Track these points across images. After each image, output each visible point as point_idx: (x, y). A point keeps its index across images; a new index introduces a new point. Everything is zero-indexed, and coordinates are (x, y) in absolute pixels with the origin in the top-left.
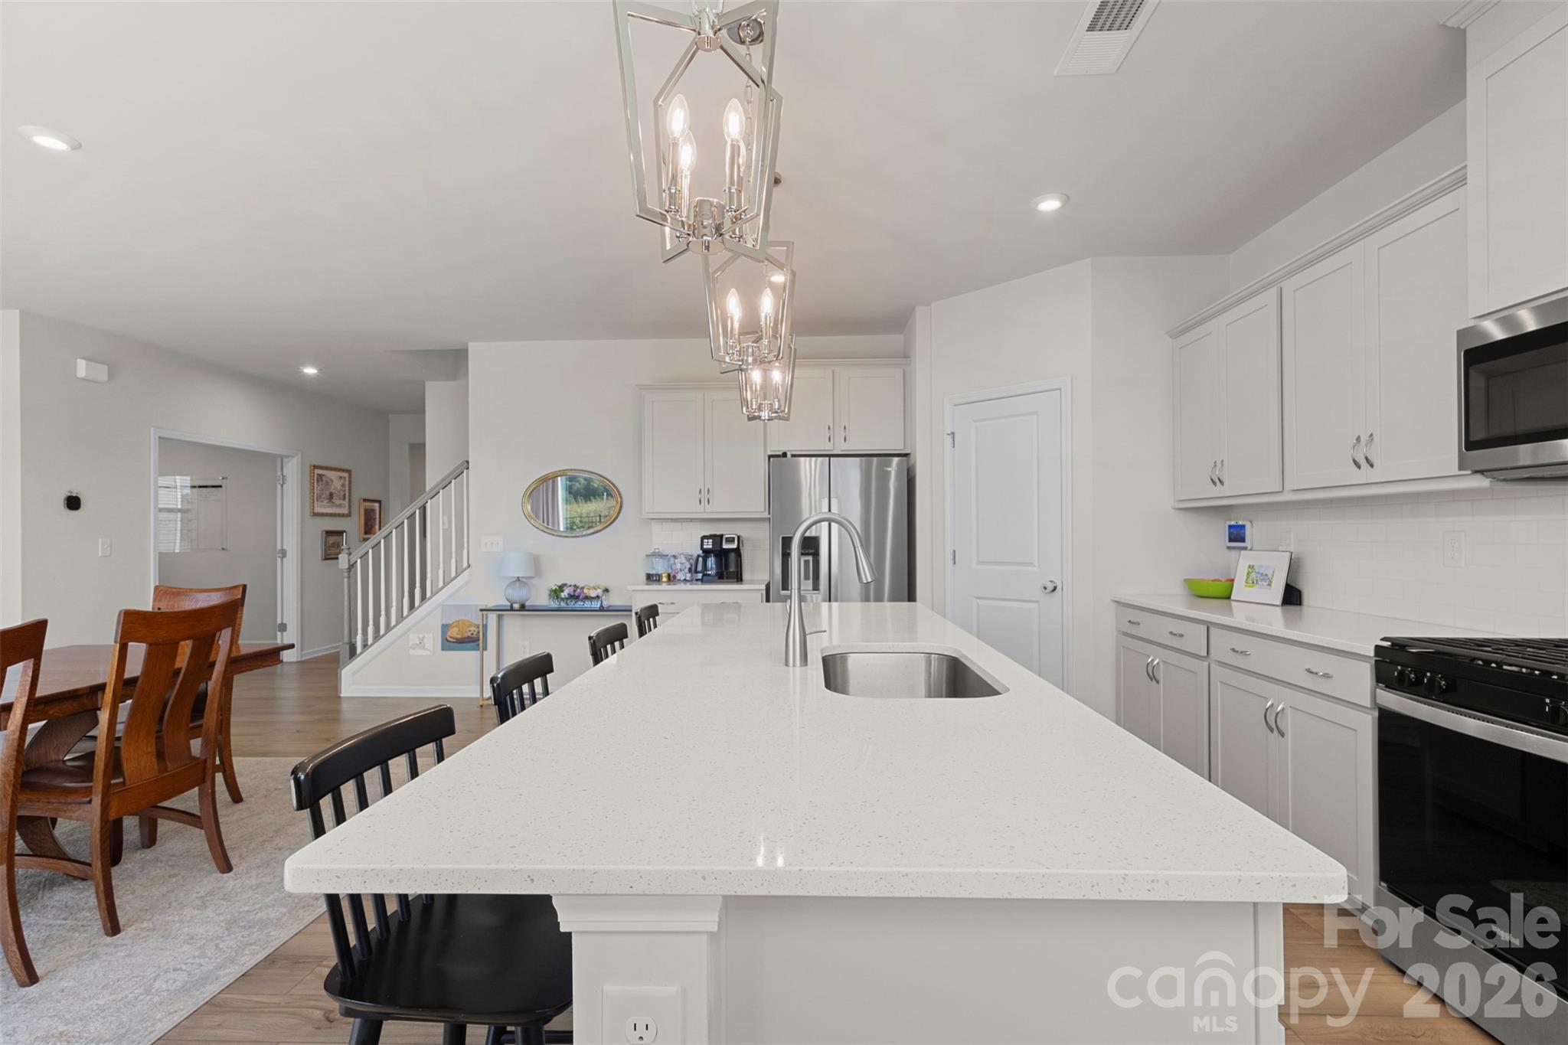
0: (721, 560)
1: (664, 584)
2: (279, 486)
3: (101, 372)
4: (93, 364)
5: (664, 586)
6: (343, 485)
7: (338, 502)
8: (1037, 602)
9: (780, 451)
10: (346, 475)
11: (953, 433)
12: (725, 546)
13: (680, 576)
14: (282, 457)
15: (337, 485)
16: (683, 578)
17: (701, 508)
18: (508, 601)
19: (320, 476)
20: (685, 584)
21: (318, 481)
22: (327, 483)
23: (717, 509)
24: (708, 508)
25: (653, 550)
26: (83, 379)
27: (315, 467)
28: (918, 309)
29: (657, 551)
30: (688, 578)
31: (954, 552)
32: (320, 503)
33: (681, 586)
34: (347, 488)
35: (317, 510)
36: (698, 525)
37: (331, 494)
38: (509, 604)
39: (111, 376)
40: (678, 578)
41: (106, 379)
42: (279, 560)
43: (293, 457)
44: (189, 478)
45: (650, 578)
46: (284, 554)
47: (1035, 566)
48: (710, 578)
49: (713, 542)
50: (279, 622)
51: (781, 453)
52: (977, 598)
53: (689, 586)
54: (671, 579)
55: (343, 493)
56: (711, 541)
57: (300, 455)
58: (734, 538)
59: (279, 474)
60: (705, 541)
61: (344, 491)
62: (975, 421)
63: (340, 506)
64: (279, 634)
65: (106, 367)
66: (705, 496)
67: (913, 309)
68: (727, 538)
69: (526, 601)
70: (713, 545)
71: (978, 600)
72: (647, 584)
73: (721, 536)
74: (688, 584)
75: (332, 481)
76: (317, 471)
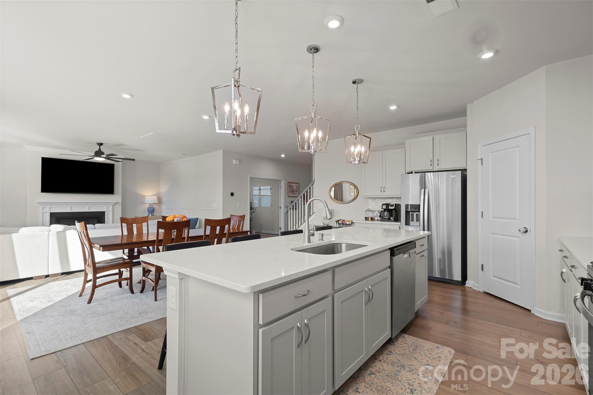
0: (390, 213)
1: (370, 221)
2: (280, 189)
3: (238, 162)
4: (237, 160)
5: (370, 222)
6: (297, 188)
7: (295, 193)
8: (519, 237)
9: (410, 171)
10: (298, 185)
11: (482, 159)
12: (390, 208)
13: (376, 218)
14: (281, 180)
15: (295, 188)
16: (377, 219)
17: (381, 194)
18: (324, 224)
19: (290, 185)
20: (378, 221)
21: (289, 187)
22: (292, 187)
23: (388, 194)
24: (384, 194)
25: (367, 209)
26: (234, 164)
27: (289, 183)
28: (468, 105)
29: (369, 209)
30: (379, 219)
31: (482, 212)
32: (290, 193)
33: (376, 222)
34: (298, 189)
35: (289, 195)
36: (380, 200)
37: (293, 191)
38: (324, 225)
39: (240, 163)
40: (375, 219)
41: (239, 163)
42: (280, 209)
43: (283, 180)
44: (258, 187)
45: (366, 219)
46: (281, 207)
47: (517, 220)
48: (385, 219)
49: (386, 206)
50: (280, 227)
51: (410, 172)
52: (492, 234)
53: (379, 222)
54: (372, 219)
55: (296, 190)
56: (385, 206)
57: (284, 180)
58: (393, 205)
59: (280, 185)
60: (383, 206)
61: (297, 189)
62: (491, 152)
63: (296, 194)
64: (280, 230)
65: (239, 161)
66: (383, 189)
67: (466, 106)
68: (391, 205)
69: (329, 224)
70: (386, 207)
71: (493, 235)
72: (365, 221)
73: (389, 204)
74: (379, 221)
75: (293, 187)
76: (289, 184)
